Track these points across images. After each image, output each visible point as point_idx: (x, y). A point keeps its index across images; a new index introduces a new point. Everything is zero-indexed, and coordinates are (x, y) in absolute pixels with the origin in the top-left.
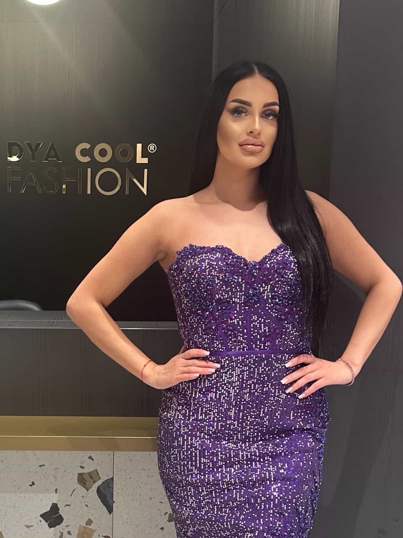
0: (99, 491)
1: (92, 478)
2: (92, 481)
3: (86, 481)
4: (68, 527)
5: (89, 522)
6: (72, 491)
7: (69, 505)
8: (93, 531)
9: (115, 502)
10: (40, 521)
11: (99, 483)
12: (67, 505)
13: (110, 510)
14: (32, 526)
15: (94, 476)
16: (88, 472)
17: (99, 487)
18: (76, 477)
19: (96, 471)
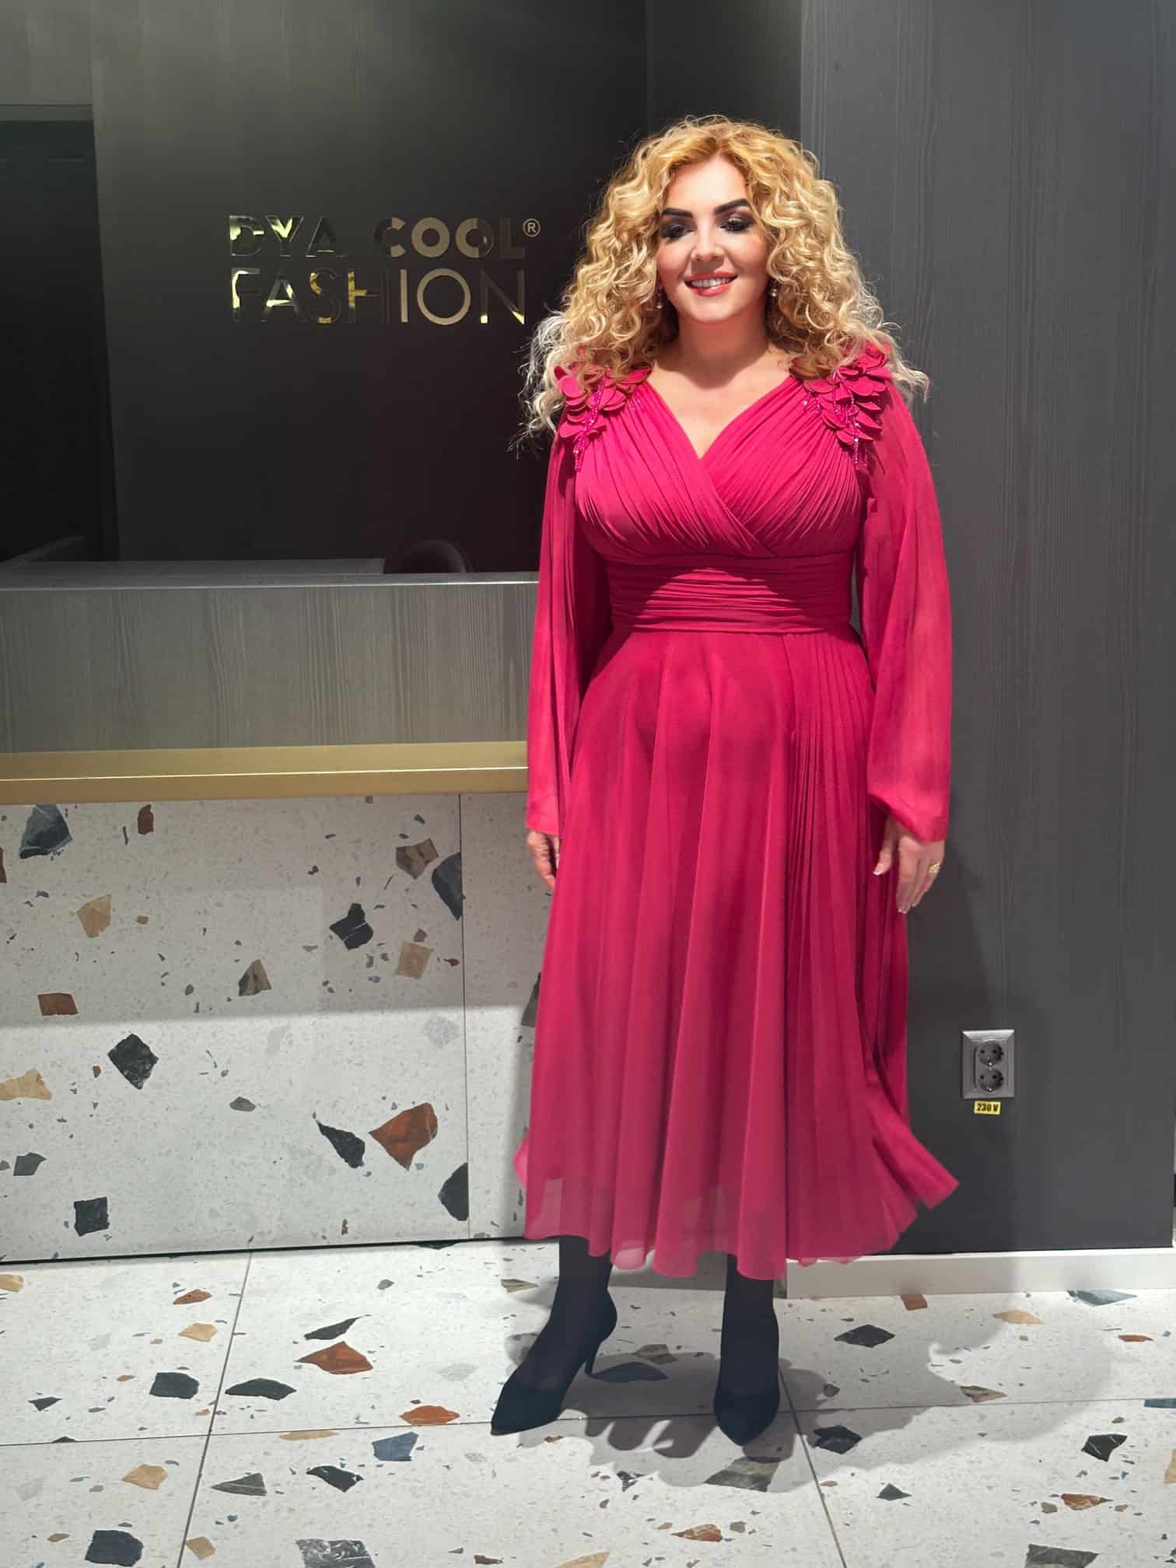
0: (436, 879)
1: (422, 855)
2: (422, 862)
3: (412, 861)
4: (383, 946)
5: (420, 935)
6: (387, 880)
7: (382, 907)
8: (427, 952)
9: (465, 898)
10: (331, 937)
11: (435, 863)
12: (378, 906)
13: (457, 912)
14: (316, 947)
15: (425, 851)
16: (416, 843)
17: (435, 870)
18: (393, 854)
19: (429, 842)
